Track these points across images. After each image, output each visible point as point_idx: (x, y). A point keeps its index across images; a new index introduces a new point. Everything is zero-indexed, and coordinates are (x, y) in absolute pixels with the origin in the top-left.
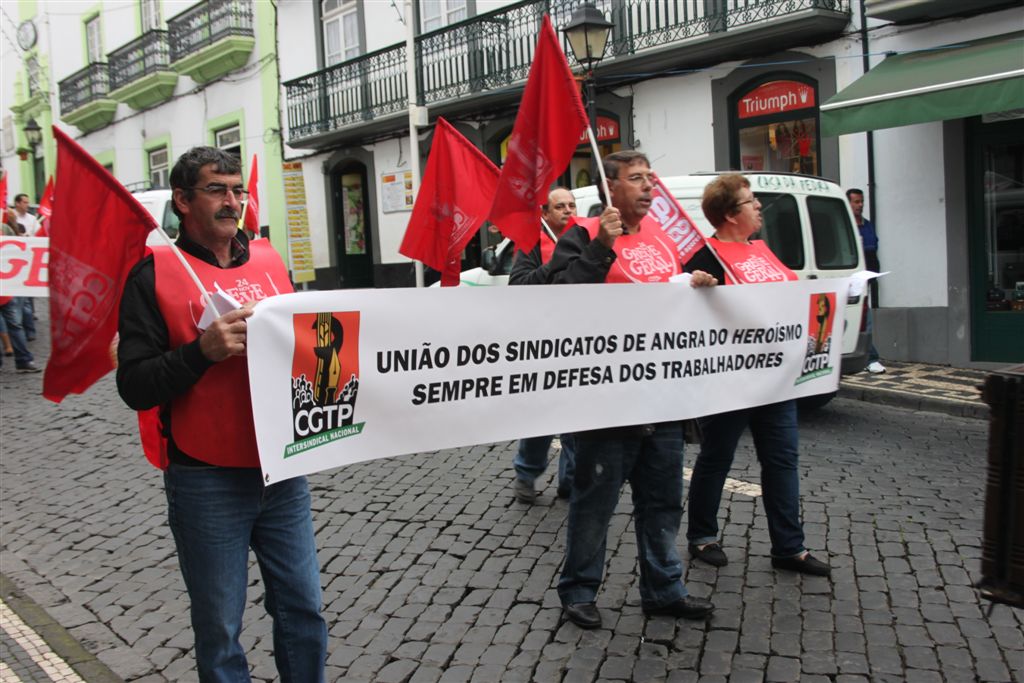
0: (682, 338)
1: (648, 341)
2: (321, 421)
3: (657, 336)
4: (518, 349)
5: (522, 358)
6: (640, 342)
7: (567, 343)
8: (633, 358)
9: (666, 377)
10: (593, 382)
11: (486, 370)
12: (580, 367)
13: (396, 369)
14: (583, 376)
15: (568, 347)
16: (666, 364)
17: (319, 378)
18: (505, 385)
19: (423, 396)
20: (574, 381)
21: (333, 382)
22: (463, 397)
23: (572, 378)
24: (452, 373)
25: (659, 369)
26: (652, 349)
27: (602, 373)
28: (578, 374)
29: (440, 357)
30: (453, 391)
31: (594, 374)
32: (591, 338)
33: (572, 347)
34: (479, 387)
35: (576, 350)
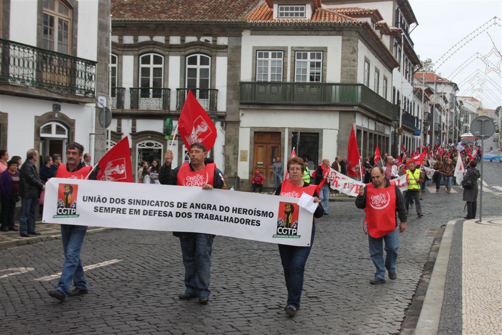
0: (204, 206)
1: (188, 205)
2: (66, 212)
3: (192, 204)
4: (133, 201)
5: (134, 204)
6: (184, 205)
7: (152, 202)
8: (181, 210)
9: (196, 218)
10: (164, 216)
11: (120, 206)
12: (158, 210)
13: (89, 201)
14: (159, 213)
15: (152, 203)
16: (196, 214)
17: (65, 200)
18: (127, 211)
19: (98, 210)
20: (156, 215)
21: (69, 202)
22: (112, 212)
23: (155, 213)
24: (107, 205)
25: (193, 215)
26: (190, 208)
27: (168, 213)
28: (158, 213)
29: (104, 200)
30: (107, 210)
31: (164, 213)
32: (163, 202)
33: (155, 204)
34: (117, 211)
35: (156, 205)
